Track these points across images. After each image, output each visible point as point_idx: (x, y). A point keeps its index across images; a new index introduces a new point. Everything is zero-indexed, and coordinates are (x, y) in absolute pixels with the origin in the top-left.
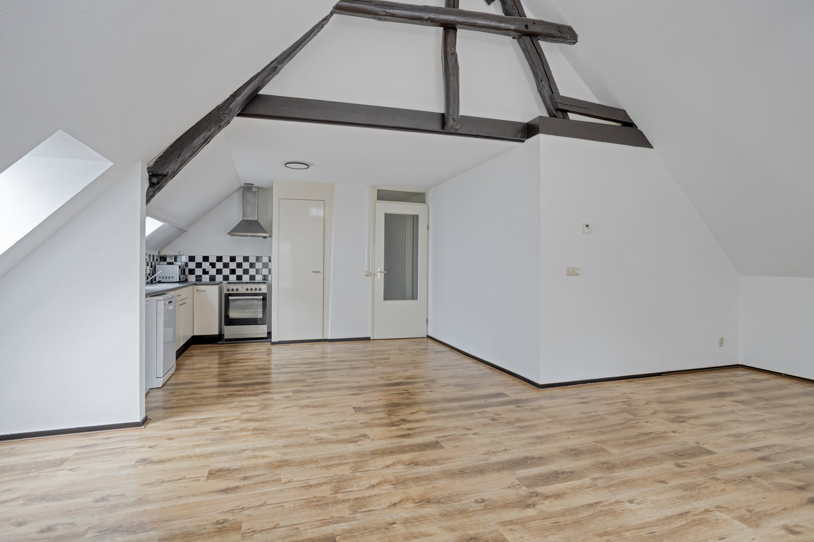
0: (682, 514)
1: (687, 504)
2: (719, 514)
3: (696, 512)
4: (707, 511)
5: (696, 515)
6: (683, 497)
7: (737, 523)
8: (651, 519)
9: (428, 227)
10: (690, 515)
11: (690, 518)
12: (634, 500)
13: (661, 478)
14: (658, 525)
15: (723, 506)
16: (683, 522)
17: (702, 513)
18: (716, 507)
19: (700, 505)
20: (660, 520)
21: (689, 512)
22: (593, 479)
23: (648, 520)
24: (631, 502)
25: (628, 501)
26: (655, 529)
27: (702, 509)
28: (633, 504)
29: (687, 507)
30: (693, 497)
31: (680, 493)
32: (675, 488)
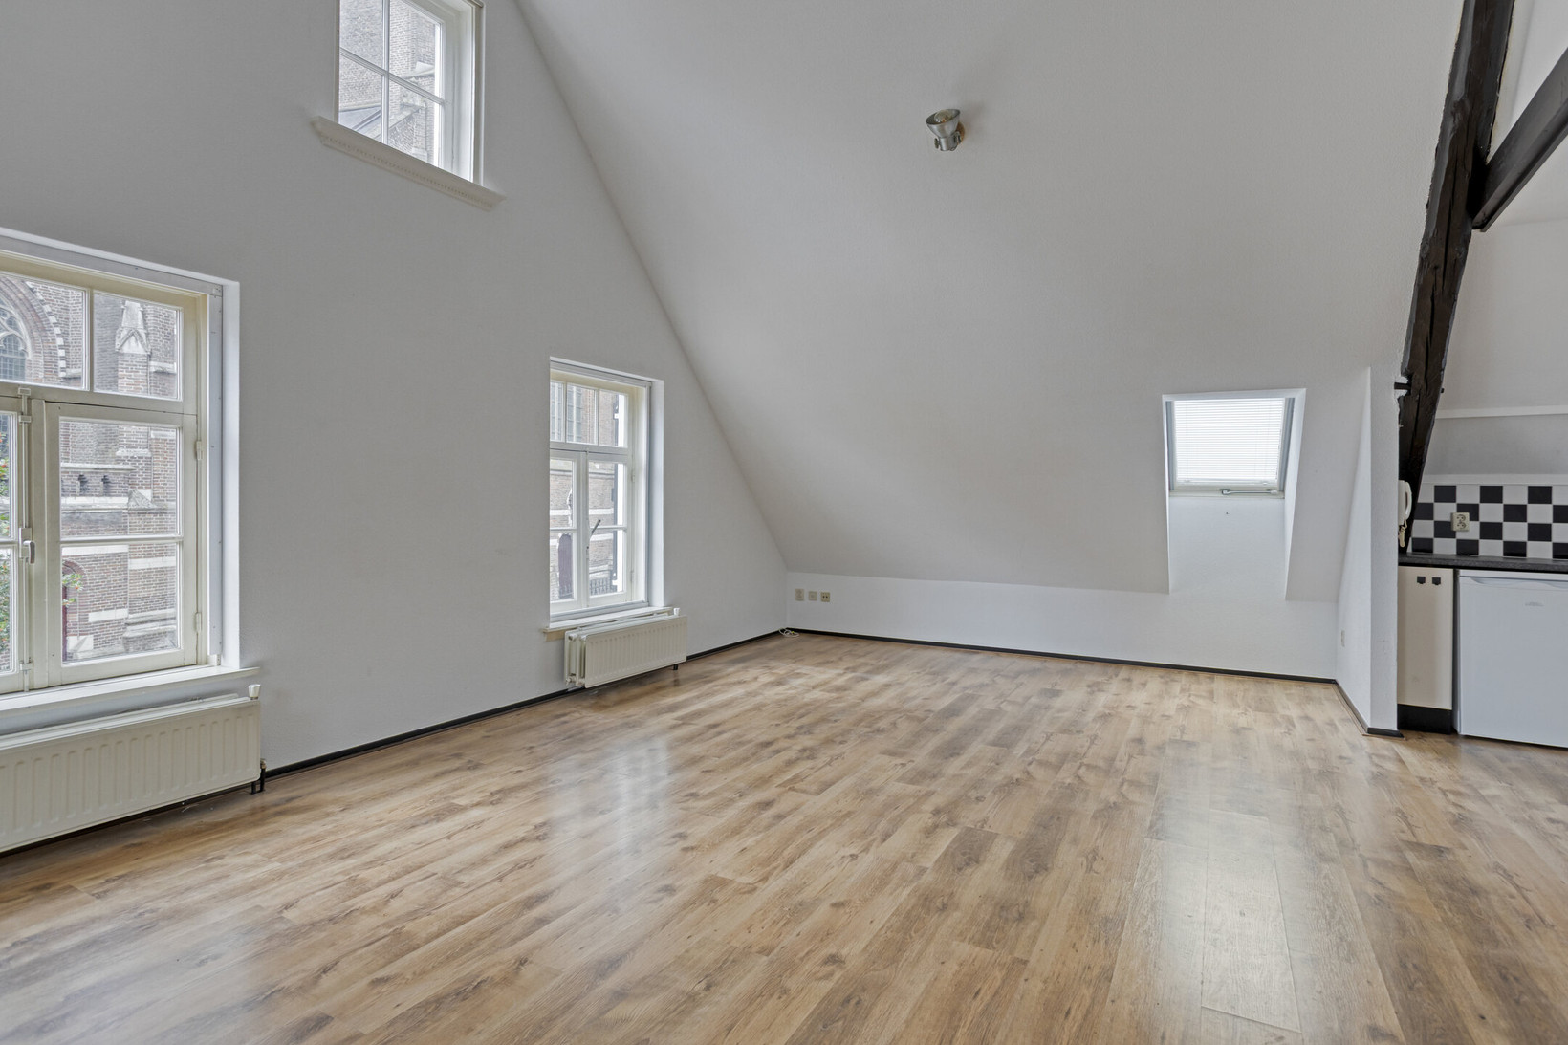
0: (791, 863)
1: (791, 880)
2: (747, 879)
3: (776, 872)
4: (765, 879)
5: (775, 868)
6: (800, 889)
7: (728, 875)
8: (819, 844)
10: (782, 867)
11: (780, 862)
12: (852, 860)
13: (846, 913)
14: (809, 840)
15: (747, 895)
16: (786, 853)
17: (770, 873)
18: (755, 889)
19: (775, 885)
20: (810, 846)
21: (784, 869)
22: (923, 870)
23: (822, 842)
24: (853, 857)
25: (857, 856)
26: (809, 836)
27: (771, 879)
28: (849, 853)
29: (789, 874)
30: (788, 895)
31: (807, 894)
32: (816, 901)
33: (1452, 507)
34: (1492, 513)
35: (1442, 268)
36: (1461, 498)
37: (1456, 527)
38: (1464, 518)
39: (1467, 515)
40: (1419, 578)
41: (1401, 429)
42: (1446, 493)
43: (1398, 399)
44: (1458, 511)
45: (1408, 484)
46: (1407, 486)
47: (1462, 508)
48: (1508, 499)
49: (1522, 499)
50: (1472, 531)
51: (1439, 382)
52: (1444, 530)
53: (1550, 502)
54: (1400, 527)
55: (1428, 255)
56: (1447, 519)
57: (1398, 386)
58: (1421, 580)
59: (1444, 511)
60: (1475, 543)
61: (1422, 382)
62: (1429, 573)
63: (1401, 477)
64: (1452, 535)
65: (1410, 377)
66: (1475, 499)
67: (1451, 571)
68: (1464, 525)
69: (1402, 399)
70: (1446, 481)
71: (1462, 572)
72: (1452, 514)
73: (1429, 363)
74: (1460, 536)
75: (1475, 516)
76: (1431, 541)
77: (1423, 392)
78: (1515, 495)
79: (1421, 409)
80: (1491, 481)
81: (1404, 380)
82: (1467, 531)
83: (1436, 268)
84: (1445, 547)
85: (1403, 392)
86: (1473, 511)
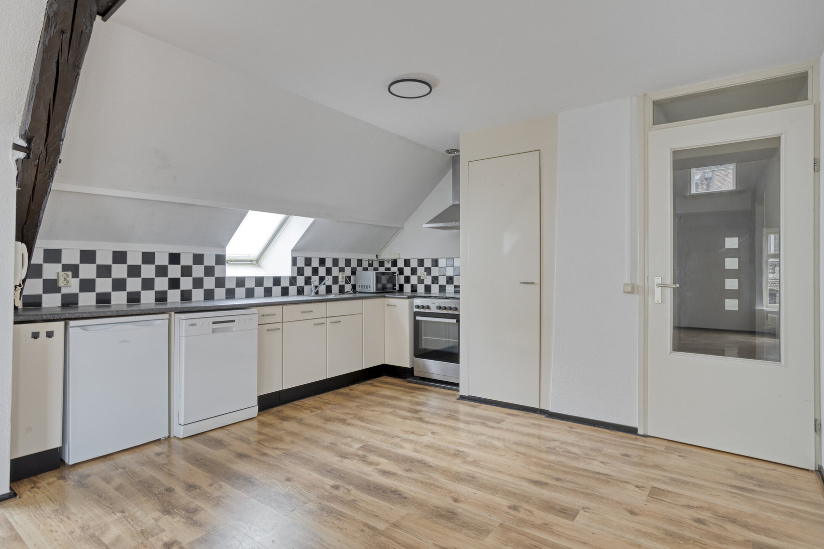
9: (816, 163)
33: (58, 267)
34: (88, 271)
35: (69, 35)
36: (66, 260)
37: (61, 284)
38: (67, 276)
39: (70, 273)
40: (33, 333)
41: (18, 192)
42: (53, 256)
43: (17, 161)
44: (63, 271)
45: (24, 246)
46: (23, 247)
47: (66, 268)
48: (99, 261)
49: (108, 261)
50: (72, 286)
51: (57, 151)
52: (51, 286)
53: (125, 263)
54: (16, 287)
55: (55, 14)
56: (54, 277)
57: (16, 147)
58: (35, 336)
59: (51, 271)
60: (76, 296)
61: (42, 148)
62: (42, 328)
63: (17, 239)
64: (57, 290)
65: (29, 141)
66: (76, 261)
67: (63, 323)
68: (68, 282)
69: (20, 162)
70: (53, 245)
71: (72, 323)
72: (58, 273)
73: (51, 130)
74: (64, 291)
75: (76, 275)
76: (40, 296)
77: (42, 158)
78: (103, 258)
79: (39, 175)
80: (88, 246)
81: (24, 144)
82: (70, 286)
83: (63, 32)
84: (51, 301)
85: (22, 155)
86: (74, 270)
